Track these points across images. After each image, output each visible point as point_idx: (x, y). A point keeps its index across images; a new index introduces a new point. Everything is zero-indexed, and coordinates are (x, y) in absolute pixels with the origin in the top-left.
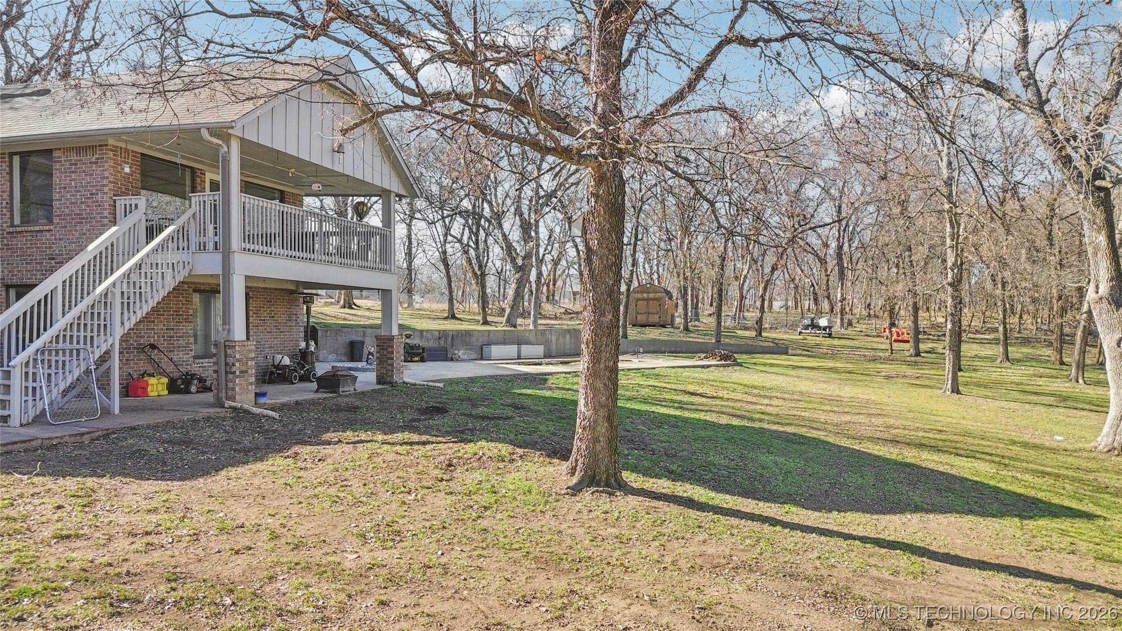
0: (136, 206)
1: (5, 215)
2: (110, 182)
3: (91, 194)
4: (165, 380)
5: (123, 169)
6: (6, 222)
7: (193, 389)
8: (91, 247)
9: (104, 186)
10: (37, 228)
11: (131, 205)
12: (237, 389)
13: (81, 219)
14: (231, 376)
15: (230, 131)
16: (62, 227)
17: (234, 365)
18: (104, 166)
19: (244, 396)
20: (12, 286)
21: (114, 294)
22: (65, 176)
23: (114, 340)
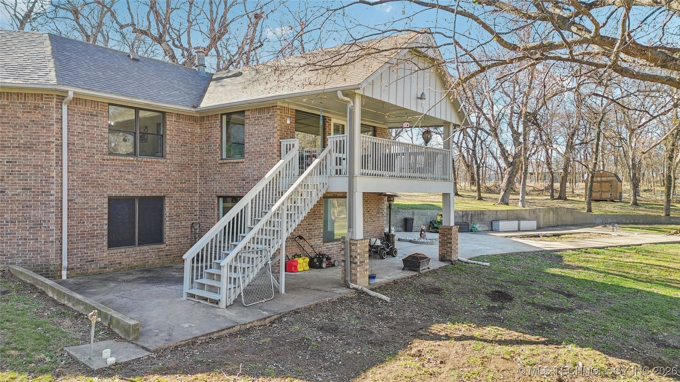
0: (293, 145)
1: (218, 152)
2: (278, 130)
3: (267, 139)
4: (307, 260)
5: (286, 121)
6: (218, 157)
7: (324, 265)
8: (267, 176)
9: (274, 133)
10: (235, 161)
11: (290, 145)
12: (358, 275)
13: (260, 154)
14: (354, 265)
15: (356, 91)
16: (249, 160)
17: (356, 257)
18: (274, 120)
19: (362, 280)
20: (221, 197)
21: (283, 210)
22: (252, 128)
23: (282, 241)
